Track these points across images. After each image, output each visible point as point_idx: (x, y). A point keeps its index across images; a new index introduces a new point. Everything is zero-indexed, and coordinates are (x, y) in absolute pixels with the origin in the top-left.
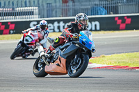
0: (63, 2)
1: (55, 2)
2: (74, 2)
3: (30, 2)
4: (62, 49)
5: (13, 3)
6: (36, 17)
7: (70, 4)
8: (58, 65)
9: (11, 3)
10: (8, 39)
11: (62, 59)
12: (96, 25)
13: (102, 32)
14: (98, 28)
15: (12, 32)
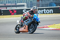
0: (37, 1)
1: (34, 1)
2: (42, 1)
3: (23, 1)
4: (26, 22)
5: (16, 1)
6: (26, 8)
7: (40, 2)
8: (25, 28)
9: (15, 1)
10: (13, 17)
11: (26, 26)
12: (51, 11)
13: (54, 14)
14: (52, 12)
15: (15, 14)
